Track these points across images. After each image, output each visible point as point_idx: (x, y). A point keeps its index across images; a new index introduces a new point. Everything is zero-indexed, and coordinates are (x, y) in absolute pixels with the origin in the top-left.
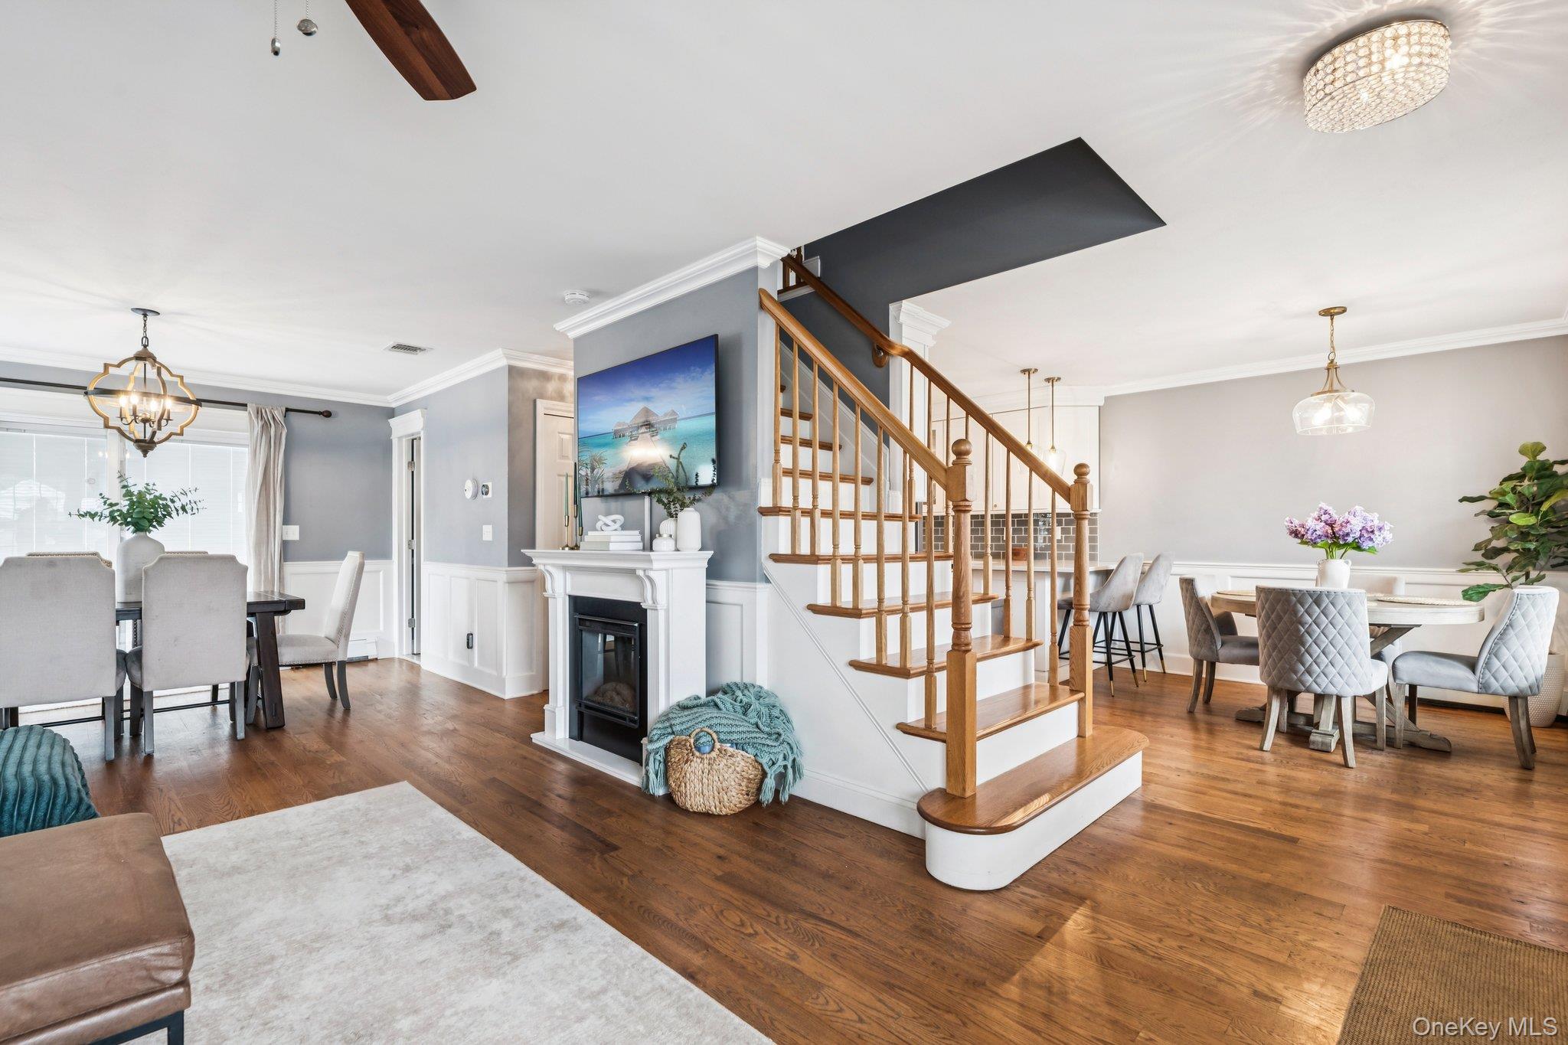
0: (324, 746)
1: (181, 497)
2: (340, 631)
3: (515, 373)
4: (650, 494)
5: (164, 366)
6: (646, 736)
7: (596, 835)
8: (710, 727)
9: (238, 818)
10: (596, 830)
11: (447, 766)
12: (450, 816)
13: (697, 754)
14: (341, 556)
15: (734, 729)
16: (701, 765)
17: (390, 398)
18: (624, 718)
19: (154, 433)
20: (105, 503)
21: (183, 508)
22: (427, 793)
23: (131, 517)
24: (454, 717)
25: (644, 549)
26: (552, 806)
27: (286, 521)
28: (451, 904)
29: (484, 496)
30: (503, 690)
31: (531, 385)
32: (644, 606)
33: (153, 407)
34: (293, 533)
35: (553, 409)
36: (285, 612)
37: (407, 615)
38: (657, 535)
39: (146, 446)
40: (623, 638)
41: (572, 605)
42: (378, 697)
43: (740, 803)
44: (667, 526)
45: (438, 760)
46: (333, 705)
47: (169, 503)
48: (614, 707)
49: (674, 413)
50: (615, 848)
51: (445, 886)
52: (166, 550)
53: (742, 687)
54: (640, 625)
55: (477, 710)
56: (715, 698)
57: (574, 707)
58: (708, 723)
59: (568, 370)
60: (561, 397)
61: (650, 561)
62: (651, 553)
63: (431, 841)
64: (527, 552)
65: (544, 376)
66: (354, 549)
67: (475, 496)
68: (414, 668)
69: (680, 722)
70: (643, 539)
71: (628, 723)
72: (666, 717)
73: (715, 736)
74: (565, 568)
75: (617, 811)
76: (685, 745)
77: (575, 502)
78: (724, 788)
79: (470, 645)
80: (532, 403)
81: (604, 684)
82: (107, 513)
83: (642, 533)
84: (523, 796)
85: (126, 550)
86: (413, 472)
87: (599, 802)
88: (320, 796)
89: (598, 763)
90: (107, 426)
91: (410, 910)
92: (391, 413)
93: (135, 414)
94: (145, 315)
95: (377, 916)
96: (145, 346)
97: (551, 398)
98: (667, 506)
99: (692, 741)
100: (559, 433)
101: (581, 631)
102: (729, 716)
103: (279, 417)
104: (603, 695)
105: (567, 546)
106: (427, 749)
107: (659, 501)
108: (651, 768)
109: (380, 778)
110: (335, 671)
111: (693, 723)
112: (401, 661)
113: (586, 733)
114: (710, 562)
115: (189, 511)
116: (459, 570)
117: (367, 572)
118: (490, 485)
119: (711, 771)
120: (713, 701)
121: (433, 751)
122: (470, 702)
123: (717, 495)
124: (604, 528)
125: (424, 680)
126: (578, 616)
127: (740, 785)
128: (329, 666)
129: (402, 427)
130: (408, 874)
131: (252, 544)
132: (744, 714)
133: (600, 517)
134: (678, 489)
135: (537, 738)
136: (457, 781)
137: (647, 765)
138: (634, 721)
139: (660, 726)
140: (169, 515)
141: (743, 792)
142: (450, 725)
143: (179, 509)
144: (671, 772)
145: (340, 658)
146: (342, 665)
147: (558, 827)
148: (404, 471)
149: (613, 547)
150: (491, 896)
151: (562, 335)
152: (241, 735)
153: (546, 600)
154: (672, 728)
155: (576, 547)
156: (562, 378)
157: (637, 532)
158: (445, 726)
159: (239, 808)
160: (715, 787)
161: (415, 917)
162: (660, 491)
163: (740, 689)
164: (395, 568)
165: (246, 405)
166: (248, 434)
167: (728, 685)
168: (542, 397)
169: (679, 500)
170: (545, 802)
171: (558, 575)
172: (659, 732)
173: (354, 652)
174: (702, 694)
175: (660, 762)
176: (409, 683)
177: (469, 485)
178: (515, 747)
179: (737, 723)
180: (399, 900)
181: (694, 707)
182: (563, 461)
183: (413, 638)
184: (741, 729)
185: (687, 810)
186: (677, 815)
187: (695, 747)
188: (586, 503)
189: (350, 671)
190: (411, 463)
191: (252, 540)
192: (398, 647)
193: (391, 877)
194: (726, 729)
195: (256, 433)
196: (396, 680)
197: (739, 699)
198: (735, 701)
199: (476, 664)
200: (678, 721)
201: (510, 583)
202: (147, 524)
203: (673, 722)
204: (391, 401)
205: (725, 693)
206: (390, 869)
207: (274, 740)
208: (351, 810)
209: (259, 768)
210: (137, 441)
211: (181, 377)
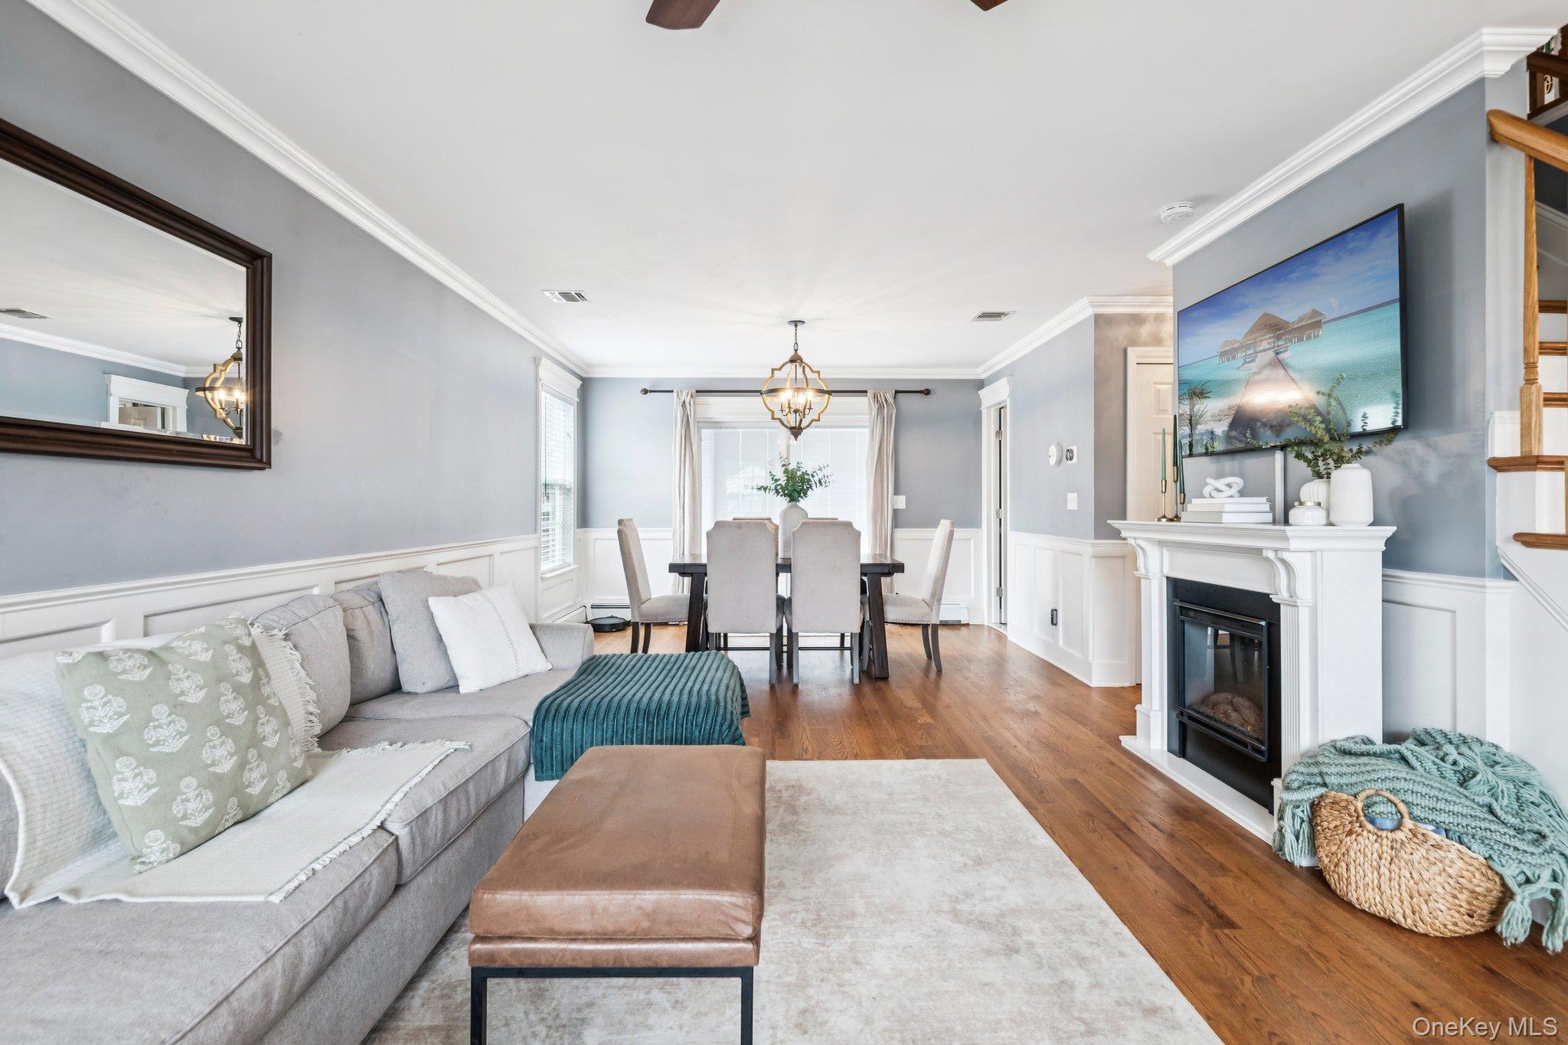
0: (917, 705)
1: (818, 472)
2: (933, 595)
3: (1101, 321)
4: (1283, 448)
5: (809, 366)
6: (1279, 775)
7: (1204, 895)
8: (1393, 791)
9: (846, 759)
10: (1204, 889)
11: (1026, 753)
12: (1025, 811)
13: (1370, 827)
14: (935, 525)
15: (1441, 805)
16: (1377, 845)
17: (979, 370)
18: (1245, 745)
19: (801, 421)
20: (773, 478)
21: (820, 481)
22: (1003, 777)
23: (788, 490)
24: (1036, 698)
25: (1274, 522)
26: (1143, 836)
27: (896, 492)
28: (1020, 923)
29: (1069, 462)
30: (1089, 676)
31: (1120, 333)
32: (1275, 599)
33: (800, 400)
34: (901, 502)
35: (1147, 357)
36: (889, 574)
37: (995, 585)
38: (1296, 503)
39: (796, 431)
40: (1242, 639)
41: (1171, 590)
42: (967, 663)
43: (1455, 924)
44: (1312, 491)
45: (1016, 743)
46: (929, 664)
47: (811, 478)
48: (1229, 726)
49: (1315, 313)
50: (1232, 925)
51: (1014, 897)
52: (809, 516)
53: (1455, 740)
54: (1269, 625)
55: (1061, 694)
56: (1402, 748)
57: (1174, 714)
58: (1388, 785)
59: (1168, 309)
60: (1157, 341)
61: (1286, 539)
62: (1287, 528)
63: (1003, 836)
64: (1116, 523)
65: (1137, 319)
66: (946, 518)
67: (1059, 462)
68: (1001, 638)
69: (1338, 771)
70: (1273, 509)
71: (1249, 751)
72: (1312, 759)
73: (1402, 807)
74: (1162, 543)
75: (1235, 869)
76: (1346, 808)
77: (1175, 463)
78: (1422, 893)
79: (1054, 622)
80: (1122, 353)
81: (1215, 693)
82: (773, 487)
83: (1272, 501)
84: (1107, 811)
85: (785, 515)
86: (1000, 441)
87: (1208, 849)
88: (909, 755)
89: (1206, 794)
90: (773, 418)
91: (978, 912)
92: (980, 384)
93: (790, 408)
94: (796, 326)
95: (946, 907)
96: (796, 351)
97: (1146, 344)
98: (1312, 463)
99: (1360, 805)
100: (1155, 384)
101: (1183, 622)
102: (1431, 783)
103: (891, 400)
104: (1214, 706)
105: (1164, 517)
106: (1007, 729)
107: (1299, 456)
108: (1287, 822)
109: (962, 751)
110: (930, 632)
111: (1361, 778)
112: (990, 629)
113: (1190, 749)
114: (1389, 542)
115: (823, 484)
116: (1042, 541)
117: (957, 539)
118: (1075, 449)
119: (1396, 860)
120: (1398, 752)
121: (1016, 733)
122: (1054, 683)
123: (1401, 443)
124: (1214, 494)
125: (1010, 652)
126: (1178, 604)
127: (1455, 897)
128: (925, 627)
129: (990, 397)
130: (978, 868)
131: (870, 513)
132: (1461, 785)
133: (1209, 480)
134: (1332, 439)
135: (1126, 741)
136: (1035, 772)
137: (1281, 818)
138: (1261, 752)
139: (1302, 769)
140: (811, 487)
141: (1461, 910)
142: (1032, 706)
143: (817, 482)
144: (1321, 840)
145: (934, 621)
146: (935, 627)
147: (1152, 867)
148: (992, 441)
149: (1226, 518)
150: (1065, 931)
151: (1160, 264)
152: (856, 681)
153: (1138, 580)
154: (1322, 777)
155: (1177, 518)
156: (1159, 318)
157: (1264, 499)
158: (1027, 706)
159: (847, 749)
160: (1403, 887)
161: (983, 925)
162: (1301, 443)
163: (1451, 743)
164: (983, 538)
165: (866, 392)
166: (867, 417)
167: (1427, 732)
168: (1134, 343)
169: (1332, 454)
170: (1135, 827)
171: (1153, 552)
172: (1301, 778)
173: (946, 615)
174: (1377, 736)
175: (1303, 821)
176: (995, 652)
177: (1053, 450)
178: (1100, 747)
179: (1447, 796)
180: (968, 896)
181: (1362, 754)
182: (1160, 416)
183: (1001, 608)
184: (1456, 809)
185: (1350, 904)
186: (1334, 906)
187: (1365, 816)
188: (1188, 463)
189: (942, 633)
190: (999, 432)
191: (871, 508)
192: (986, 616)
193: (962, 865)
194: (1425, 802)
195: (873, 414)
196: (984, 648)
197: (1450, 759)
198: (1443, 759)
199: (1061, 643)
200: (1333, 770)
201: (1097, 557)
202: (796, 495)
203: (1325, 769)
204: (980, 373)
205: (1422, 743)
206: (962, 855)
207: (880, 689)
208: (933, 778)
209: (866, 715)
210: (791, 428)
211: (819, 372)
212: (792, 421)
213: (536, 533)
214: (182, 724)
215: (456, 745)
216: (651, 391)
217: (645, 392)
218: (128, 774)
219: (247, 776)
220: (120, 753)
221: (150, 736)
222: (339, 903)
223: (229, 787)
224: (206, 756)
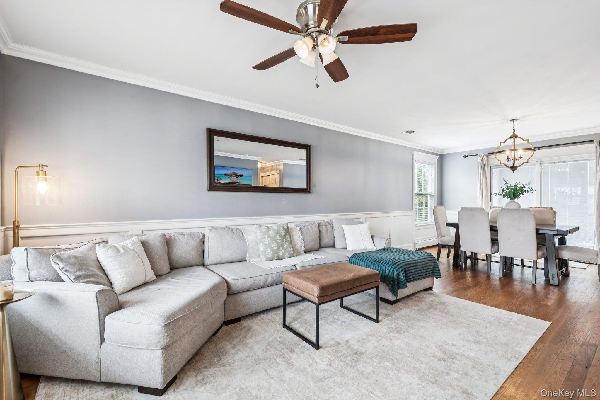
5: (522, 138)
11: (587, 329)
20: (501, 190)
23: (509, 195)
39: (514, 168)
47: (523, 189)
52: (521, 207)
88: (511, 310)
94: (514, 121)
96: (514, 132)
115: (529, 191)
136: (575, 335)
140: (523, 193)
143: (526, 190)
165: (594, 141)
166: (595, 154)
195: (598, 152)
202: (515, 197)
210: (511, 167)
211: (528, 140)
212: (511, 164)
213: (412, 210)
214: (269, 239)
215: (322, 257)
216: (468, 156)
217: (465, 156)
218: (261, 246)
219: (279, 251)
220: (260, 242)
221: (264, 240)
222: (278, 274)
223: (276, 252)
224: (272, 245)
